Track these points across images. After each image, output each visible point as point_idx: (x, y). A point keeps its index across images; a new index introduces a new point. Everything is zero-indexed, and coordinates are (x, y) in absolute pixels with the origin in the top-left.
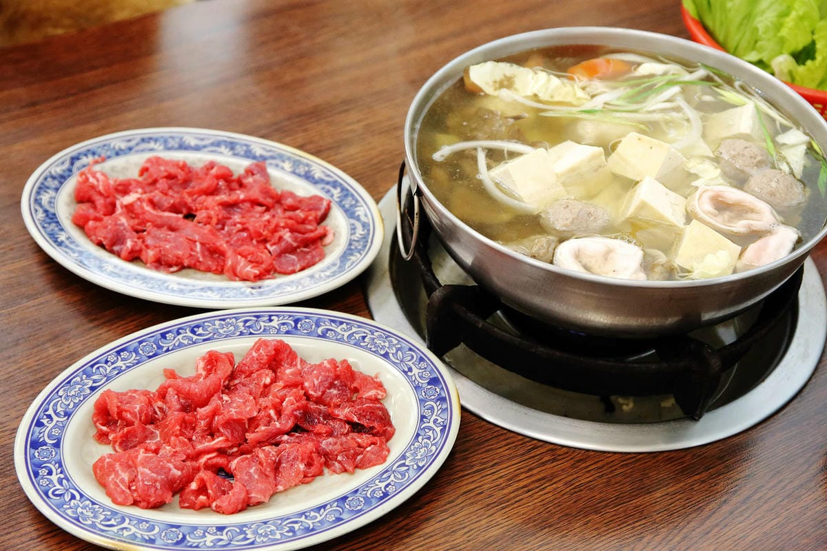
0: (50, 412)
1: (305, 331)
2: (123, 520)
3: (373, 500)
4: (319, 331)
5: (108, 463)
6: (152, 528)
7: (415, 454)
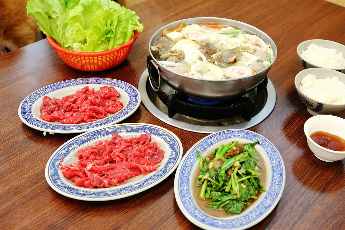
2: (111, 84)
4: (57, 126)
6: (104, 83)
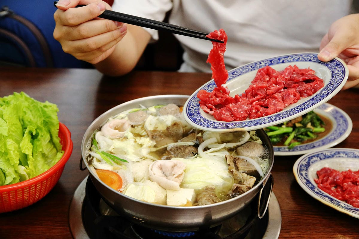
0: (192, 106)
1: (275, 63)
2: (233, 124)
3: (324, 96)
4: (281, 61)
5: (219, 112)
6: (244, 124)
7: (334, 81)
